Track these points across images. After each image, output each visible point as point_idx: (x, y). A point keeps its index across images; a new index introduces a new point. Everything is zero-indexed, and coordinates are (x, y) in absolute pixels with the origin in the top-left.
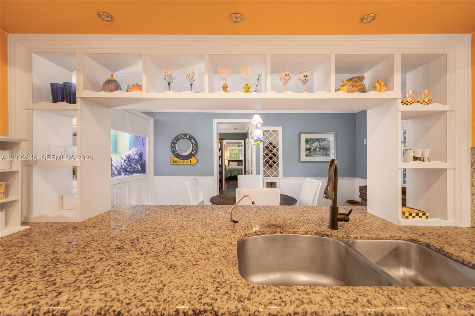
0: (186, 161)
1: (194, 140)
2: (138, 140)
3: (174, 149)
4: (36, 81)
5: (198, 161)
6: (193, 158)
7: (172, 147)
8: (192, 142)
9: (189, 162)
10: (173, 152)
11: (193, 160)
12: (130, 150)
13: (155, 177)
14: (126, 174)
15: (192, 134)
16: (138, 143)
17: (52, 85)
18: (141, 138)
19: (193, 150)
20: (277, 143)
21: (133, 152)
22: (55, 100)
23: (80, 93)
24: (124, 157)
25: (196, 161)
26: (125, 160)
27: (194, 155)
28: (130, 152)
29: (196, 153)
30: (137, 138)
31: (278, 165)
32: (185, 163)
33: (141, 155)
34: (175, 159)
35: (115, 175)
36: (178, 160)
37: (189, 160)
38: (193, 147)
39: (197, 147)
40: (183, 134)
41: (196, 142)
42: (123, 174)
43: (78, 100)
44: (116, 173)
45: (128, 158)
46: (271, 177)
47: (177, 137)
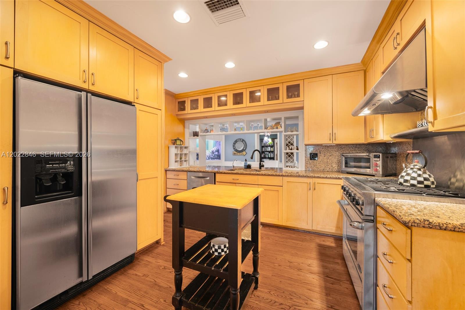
0: (240, 153)
1: (245, 142)
2: (217, 143)
3: (234, 147)
4: (190, 131)
5: (247, 153)
6: (244, 152)
7: (234, 146)
8: (243, 143)
9: (242, 154)
10: (234, 148)
11: (244, 153)
12: (213, 148)
13: (226, 162)
14: (211, 159)
15: (243, 138)
16: (217, 144)
17: (193, 132)
18: (218, 142)
19: (244, 148)
20: (293, 142)
21: (214, 149)
22: (194, 136)
23: (200, 134)
24: (211, 151)
25: (246, 153)
26: (211, 153)
27: (245, 150)
28: (213, 149)
29: (246, 149)
30: (217, 142)
31: (293, 156)
32: (240, 154)
33: (218, 151)
34: (235, 152)
35: (208, 160)
36: (236, 153)
37: (242, 153)
38: (244, 146)
39: (246, 145)
40: (239, 139)
41: (246, 143)
42: (210, 159)
43: (199, 136)
44: (208, 158)
45: (212, 152)
46: (289, 163)
47: (236, 140)
